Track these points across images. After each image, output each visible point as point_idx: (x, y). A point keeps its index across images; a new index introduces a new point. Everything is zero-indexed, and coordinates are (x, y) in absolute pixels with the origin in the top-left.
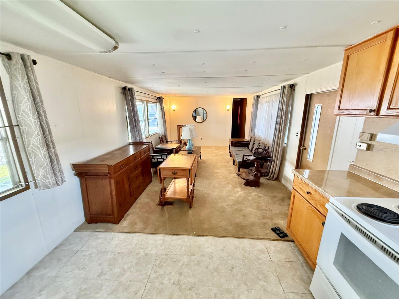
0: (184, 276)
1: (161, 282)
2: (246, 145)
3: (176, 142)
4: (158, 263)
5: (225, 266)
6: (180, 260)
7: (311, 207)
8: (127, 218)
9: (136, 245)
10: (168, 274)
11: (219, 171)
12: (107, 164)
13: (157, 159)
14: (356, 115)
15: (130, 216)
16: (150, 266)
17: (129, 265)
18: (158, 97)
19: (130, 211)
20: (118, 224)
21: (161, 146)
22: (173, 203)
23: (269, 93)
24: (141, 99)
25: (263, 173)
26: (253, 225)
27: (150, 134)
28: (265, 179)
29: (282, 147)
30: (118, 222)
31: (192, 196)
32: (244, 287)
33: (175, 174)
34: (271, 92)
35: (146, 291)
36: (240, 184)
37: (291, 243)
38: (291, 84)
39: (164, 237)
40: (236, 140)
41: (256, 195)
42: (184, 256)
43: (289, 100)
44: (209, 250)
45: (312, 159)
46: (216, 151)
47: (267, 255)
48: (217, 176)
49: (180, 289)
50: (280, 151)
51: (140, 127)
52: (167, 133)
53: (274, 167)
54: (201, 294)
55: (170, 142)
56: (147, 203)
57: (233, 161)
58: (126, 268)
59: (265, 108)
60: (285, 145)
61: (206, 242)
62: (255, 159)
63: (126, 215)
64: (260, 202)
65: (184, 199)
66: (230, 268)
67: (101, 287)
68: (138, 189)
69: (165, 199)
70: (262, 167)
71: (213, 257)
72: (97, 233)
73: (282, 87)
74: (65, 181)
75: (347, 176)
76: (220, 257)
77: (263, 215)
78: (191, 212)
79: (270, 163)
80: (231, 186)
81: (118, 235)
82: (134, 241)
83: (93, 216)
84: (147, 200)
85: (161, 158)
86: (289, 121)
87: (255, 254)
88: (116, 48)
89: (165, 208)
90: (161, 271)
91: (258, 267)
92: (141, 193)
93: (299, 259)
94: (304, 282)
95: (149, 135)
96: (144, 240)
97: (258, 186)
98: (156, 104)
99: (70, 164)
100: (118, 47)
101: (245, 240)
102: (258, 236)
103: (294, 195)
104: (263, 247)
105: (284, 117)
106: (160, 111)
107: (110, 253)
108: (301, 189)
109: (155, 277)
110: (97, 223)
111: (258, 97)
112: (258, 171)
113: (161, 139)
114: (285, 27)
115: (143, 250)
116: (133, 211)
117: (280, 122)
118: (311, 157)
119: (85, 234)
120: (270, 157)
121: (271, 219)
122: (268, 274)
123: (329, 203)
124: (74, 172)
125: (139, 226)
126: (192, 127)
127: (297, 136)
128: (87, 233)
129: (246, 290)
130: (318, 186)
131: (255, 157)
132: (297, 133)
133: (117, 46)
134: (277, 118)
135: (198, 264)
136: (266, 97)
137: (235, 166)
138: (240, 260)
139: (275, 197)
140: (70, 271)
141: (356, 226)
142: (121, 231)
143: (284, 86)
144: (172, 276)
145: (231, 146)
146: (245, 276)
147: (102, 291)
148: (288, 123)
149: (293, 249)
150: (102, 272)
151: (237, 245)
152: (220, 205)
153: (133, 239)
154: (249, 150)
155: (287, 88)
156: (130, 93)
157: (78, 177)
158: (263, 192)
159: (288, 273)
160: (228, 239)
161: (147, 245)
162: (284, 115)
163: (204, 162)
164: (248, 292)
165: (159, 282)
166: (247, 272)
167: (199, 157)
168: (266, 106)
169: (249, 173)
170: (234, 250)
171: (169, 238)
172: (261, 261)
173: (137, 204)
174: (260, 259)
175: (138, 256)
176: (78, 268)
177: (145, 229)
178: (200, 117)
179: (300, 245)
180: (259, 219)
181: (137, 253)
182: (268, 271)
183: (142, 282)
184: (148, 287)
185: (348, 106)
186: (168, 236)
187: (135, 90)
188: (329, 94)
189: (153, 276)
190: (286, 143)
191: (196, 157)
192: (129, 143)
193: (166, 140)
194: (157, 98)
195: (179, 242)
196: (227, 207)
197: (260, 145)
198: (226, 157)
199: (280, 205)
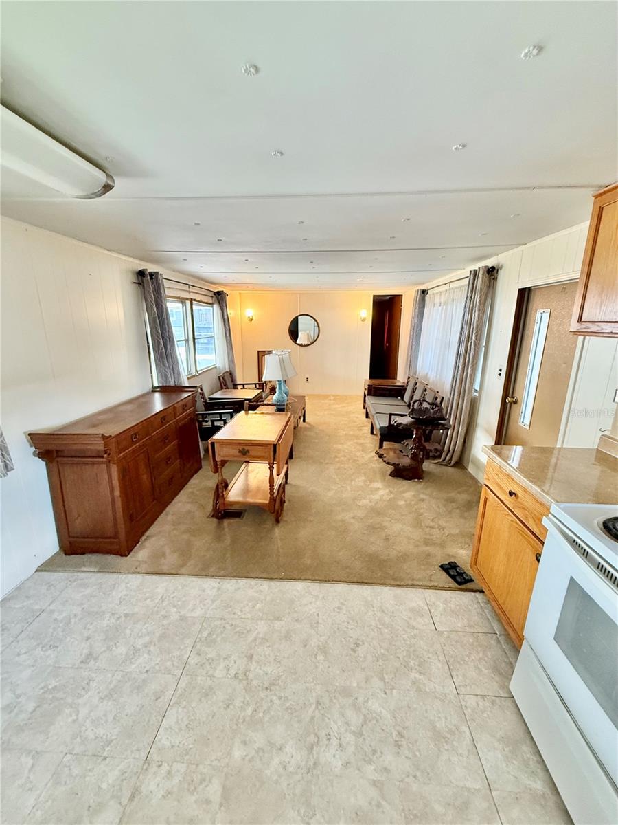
0: (258, 662)
1: (209, 674)
2: (398, 392)
3: (254, 386)
4: (206, 634)
5: (341, 641)
6: (251, 630)
7: (517, 523)
8: (147, 544)
9: (162, 600)
10: (225, 658)
11: (340, 447)
12: (102, 433)
13: (213, 421)
14: (612, 333)
15: (153, 540)
16: (189, 642)
17: (147, 639)
18: (216, 291)
19: (153, 529)
20: (126, 556)
21: (221, 395)
22: (242, 513)
23: (446, 284)
24: (178, 296)
25: (431, 450)
26: (404, 558)
27: (198, 369)
28: (435, 463)
29: (470, 399)
30: (127, 553)
31: (281, 498)
32: (377, 683)
33: (244, 453)
34: (450, 283)
35: (179, 691)
36: (383, 475)
37: (478, 595)
38: (490, 266)
39: (221, 583)
40: (379, 382)
41: (414, 496)
42: (259, 622)
43: (486, 299)
44: (310, 610)
45: (529, 424)
46: (337, 406)
47: (427, 620)
48: (336, 457)
49: (248, 689)
50: (466, 407)
51: (175, 354)
52: (234, 365)
53: (453, 439)
54: (290, 698)
55: (242, 386)
56: (189, 512)
57: (370, 425)
58: (139, 647)
59: (439, 317)
60: (476, 394)
61: (306, 592)
62: (412, 423)
63: (144, 538)
64: (422, 511)
65: (263, 504)
66: (352, 646)
67: (88, 684)
68: (170, 484)
69: (224, 504)
70: (428, 439)
71: (318, 622)
72: (82, 575)
73: (471, 271)
74: (12, 469)
75: (595, 461)
76: (333, 624)
77: (425, 538)
78: (278, 531)
79: (445, 431)
80: (363, 478)
81: (125, 578)
82: (159, 590)
83: (75, 539)
84: (189, 507)
85: (221, 420)
86: (484, 344)
87: (403, 617)
88: (107, 188)
89: (226, 522)
90: (212, 653)
91: (408, 643)
92: (176, 494)
93: (492, 626)
94: (501, 674)
95: (196, 371)
96: (180, 588)
97: (419, 479)
98: (212, 307)
99: (25, 433)
100: (113, 187)
101: (386, 589)
102: (413, 580)
103: (486, 499)
104: (421, 603)
105: (474, 335)
106: (220, 322)
107: (108, 615)
108: (499, 486)
109: (196, 664)
110: (83, 554)
111: (424, 292)
112: (420, 448)
113: (222, 380)
114: (464, 146)
115: (175, 610)
116: (159, 529)
117: (467, 347)
118: (527, 421)
119: (58, 577)
120: (444, 419)
121: (442, 545)
122: (429, 658)
123: (550, 515)
124: (33, 449)
125: (171, 559)
126: (286, 356)
127: (500, 375)
128: (61, 574)
129: (381, 690)
130: (531, 481)
131: (412, 418)
132: (501, 370)
133: (111, 183)
134: (460, 338)
135: (287, 637)
136: (441, 292)
137: (375, 437)
138: (372, 630)
139: (452, 501)
140: (26, 653)
141: (599, 563)
142: (132, 571)
143: (475, 271)
144: (233, 662)
145: (368, 395)
146: (380, 662)
147: (89, 694)
148: (483, 349)
149: (481, 607)
150: (90, 655)
151: (369, 599)
152: (339, 517)
153: (157, 588)
154: (404, 404)
155: (481, 275)
156: (153, 283)
157: (43, 461)
158: (429, 491)
159: (467, 656)
160: (351, 586)
161: (184, 599)
162: (474, 332)
163: (311, 428)
164: (385, 693)
165: (207, 674)
166: (387, 653)
167: (300, 418)
168: (440, 311)
169: (401, 451)
170: (363, 609)
171: (231, 586)
172: (415, 631)
173: (167, 515)
174: (413, 628)
175: (165, 622)
176: (41, 646)
177: (183, 566)
178: (306, 334)
179: (496, 600)
180: (417, 546)
181: (162, 615)
182: (428, 651)
183: (170, 674)
184: (182, 684)
185: (597, 315)
186: (228, 580)
187: (164, 277)
188: (565, 287)
189: (193, 660)
190: (478, 389)
191: (290, 418)
192: (153, 387)
193: (232, 381)
194: (212, 293)
195: (251, 593)
196: (352, 521)
197: (425, 393)
198: (357, 418)
199: (462, 517)
